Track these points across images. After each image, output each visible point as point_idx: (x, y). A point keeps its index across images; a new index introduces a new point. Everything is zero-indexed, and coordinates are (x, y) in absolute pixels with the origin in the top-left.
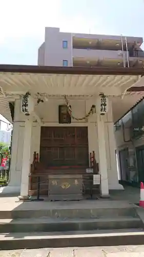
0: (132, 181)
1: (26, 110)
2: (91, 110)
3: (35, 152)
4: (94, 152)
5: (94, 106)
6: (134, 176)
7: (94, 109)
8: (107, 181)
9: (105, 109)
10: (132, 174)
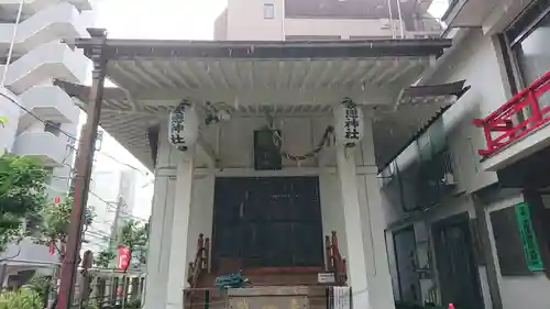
0: (426, 304)
1: (178, 138)
2: (326, 136)
3: (201, 235)
4: (334, 233)
5: (330, 129)
6: (430, 291)
7: (331, 136)
8: (366, 295)
9: (355, 132)
10: (426, 285)
